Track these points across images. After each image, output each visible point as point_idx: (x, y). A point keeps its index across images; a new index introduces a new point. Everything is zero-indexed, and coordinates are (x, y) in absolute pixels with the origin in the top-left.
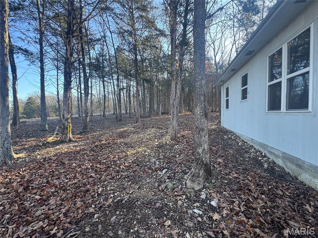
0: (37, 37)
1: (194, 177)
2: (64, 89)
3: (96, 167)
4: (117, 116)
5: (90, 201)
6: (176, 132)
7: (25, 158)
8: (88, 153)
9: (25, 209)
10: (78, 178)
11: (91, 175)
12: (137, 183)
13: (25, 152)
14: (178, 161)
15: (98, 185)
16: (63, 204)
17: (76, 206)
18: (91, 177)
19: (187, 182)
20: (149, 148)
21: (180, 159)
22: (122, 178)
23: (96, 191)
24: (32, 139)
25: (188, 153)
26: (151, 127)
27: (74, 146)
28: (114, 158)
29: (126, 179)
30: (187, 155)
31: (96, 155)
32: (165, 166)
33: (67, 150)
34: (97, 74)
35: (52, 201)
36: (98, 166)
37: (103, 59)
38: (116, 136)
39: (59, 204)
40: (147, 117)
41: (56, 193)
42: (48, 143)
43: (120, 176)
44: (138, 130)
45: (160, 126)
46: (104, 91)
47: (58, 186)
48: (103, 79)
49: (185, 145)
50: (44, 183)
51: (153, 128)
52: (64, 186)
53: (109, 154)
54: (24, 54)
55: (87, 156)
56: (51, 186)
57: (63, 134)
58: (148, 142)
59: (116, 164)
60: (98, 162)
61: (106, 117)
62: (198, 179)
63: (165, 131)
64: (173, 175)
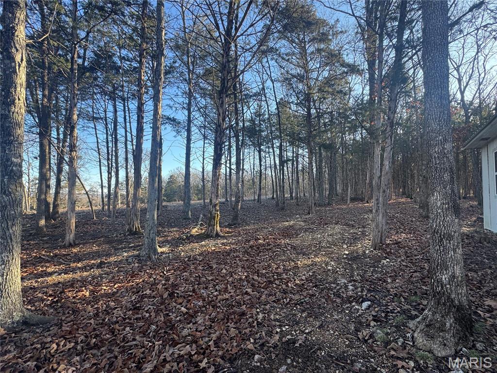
0: (185, 102)
1: (432, 329)
2: (214, 165)
3: (253, 278)
4: (277, 202)
5: (247, 331)
6: (383, 234)
7: (169, 254)
8: (241, 256)
9: (170, 322)
10: (230, 293)
11: (246, 290)
12: (317, 318)
13: (169, 246)
14: (392, 290)
15: (257, 308)
16: (212, 327)
17: (229, 334)
18: (247, 293)
19: (416, 335)
20: (333, 258)
21: (396, 287)
22: (293, 304)
23: (255, 317)
24: (175, 229)
25: (411, 276)
26: (334, 222)
27: (223, 244)
28: (277, 269)
29: (299, 307)
30: (409, 281)
31: (252, 260)
32: (366, 295)
33: (214, 248)
34: (251, 141)
35: (200, 319)
36: (256, 277)
37: (260, 120)
38: (279, 234)
39: (208, 326)
40: (325, 205)
41: (204, 309)
42: (192, 236)
43: (288, 299)
44: (312, 226)
45: (350, 222)
46: (261, 165)
47: (206, 299)
48: (260, 148)
49: (403, 260)
50: (190, 292)
51: (336, 224)
52: (214, 301)
53: (270, 262)
54: (171, 124)
55: (239, 260)
56: (198, 297)
57: (209, 226)
58: (331, 248)
59: (281, 279)
60: (256, 272)
61: (262, 203)
62: (441, 334)
63: (360, 231)
64: (383, 315)
